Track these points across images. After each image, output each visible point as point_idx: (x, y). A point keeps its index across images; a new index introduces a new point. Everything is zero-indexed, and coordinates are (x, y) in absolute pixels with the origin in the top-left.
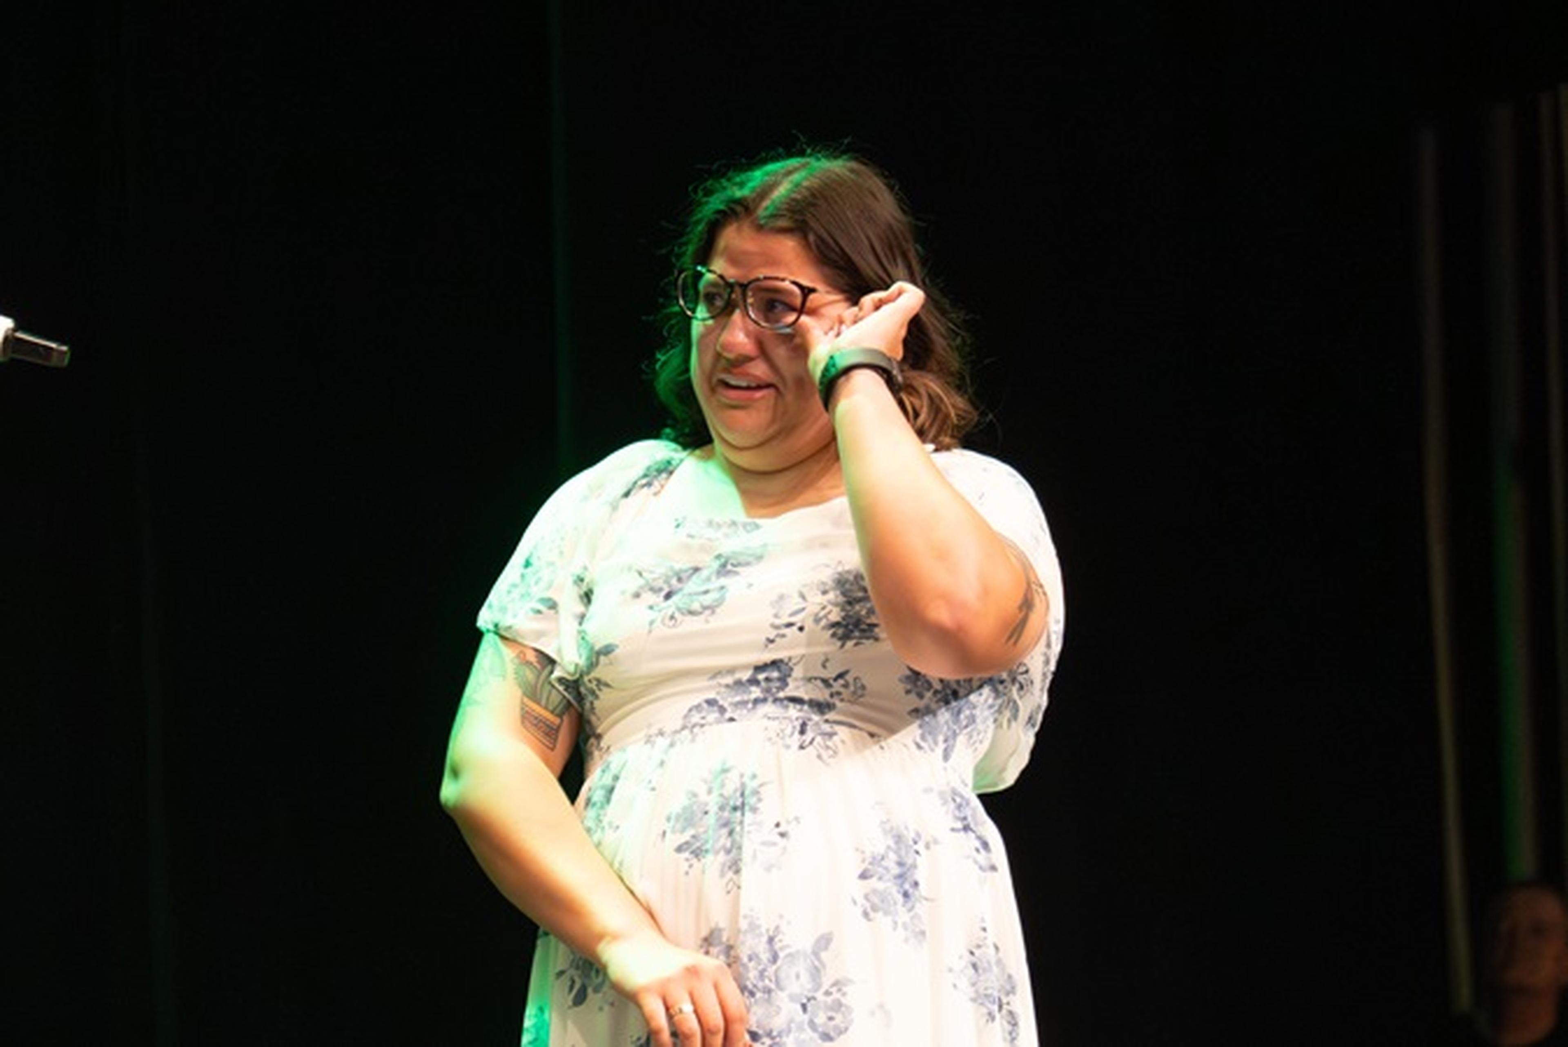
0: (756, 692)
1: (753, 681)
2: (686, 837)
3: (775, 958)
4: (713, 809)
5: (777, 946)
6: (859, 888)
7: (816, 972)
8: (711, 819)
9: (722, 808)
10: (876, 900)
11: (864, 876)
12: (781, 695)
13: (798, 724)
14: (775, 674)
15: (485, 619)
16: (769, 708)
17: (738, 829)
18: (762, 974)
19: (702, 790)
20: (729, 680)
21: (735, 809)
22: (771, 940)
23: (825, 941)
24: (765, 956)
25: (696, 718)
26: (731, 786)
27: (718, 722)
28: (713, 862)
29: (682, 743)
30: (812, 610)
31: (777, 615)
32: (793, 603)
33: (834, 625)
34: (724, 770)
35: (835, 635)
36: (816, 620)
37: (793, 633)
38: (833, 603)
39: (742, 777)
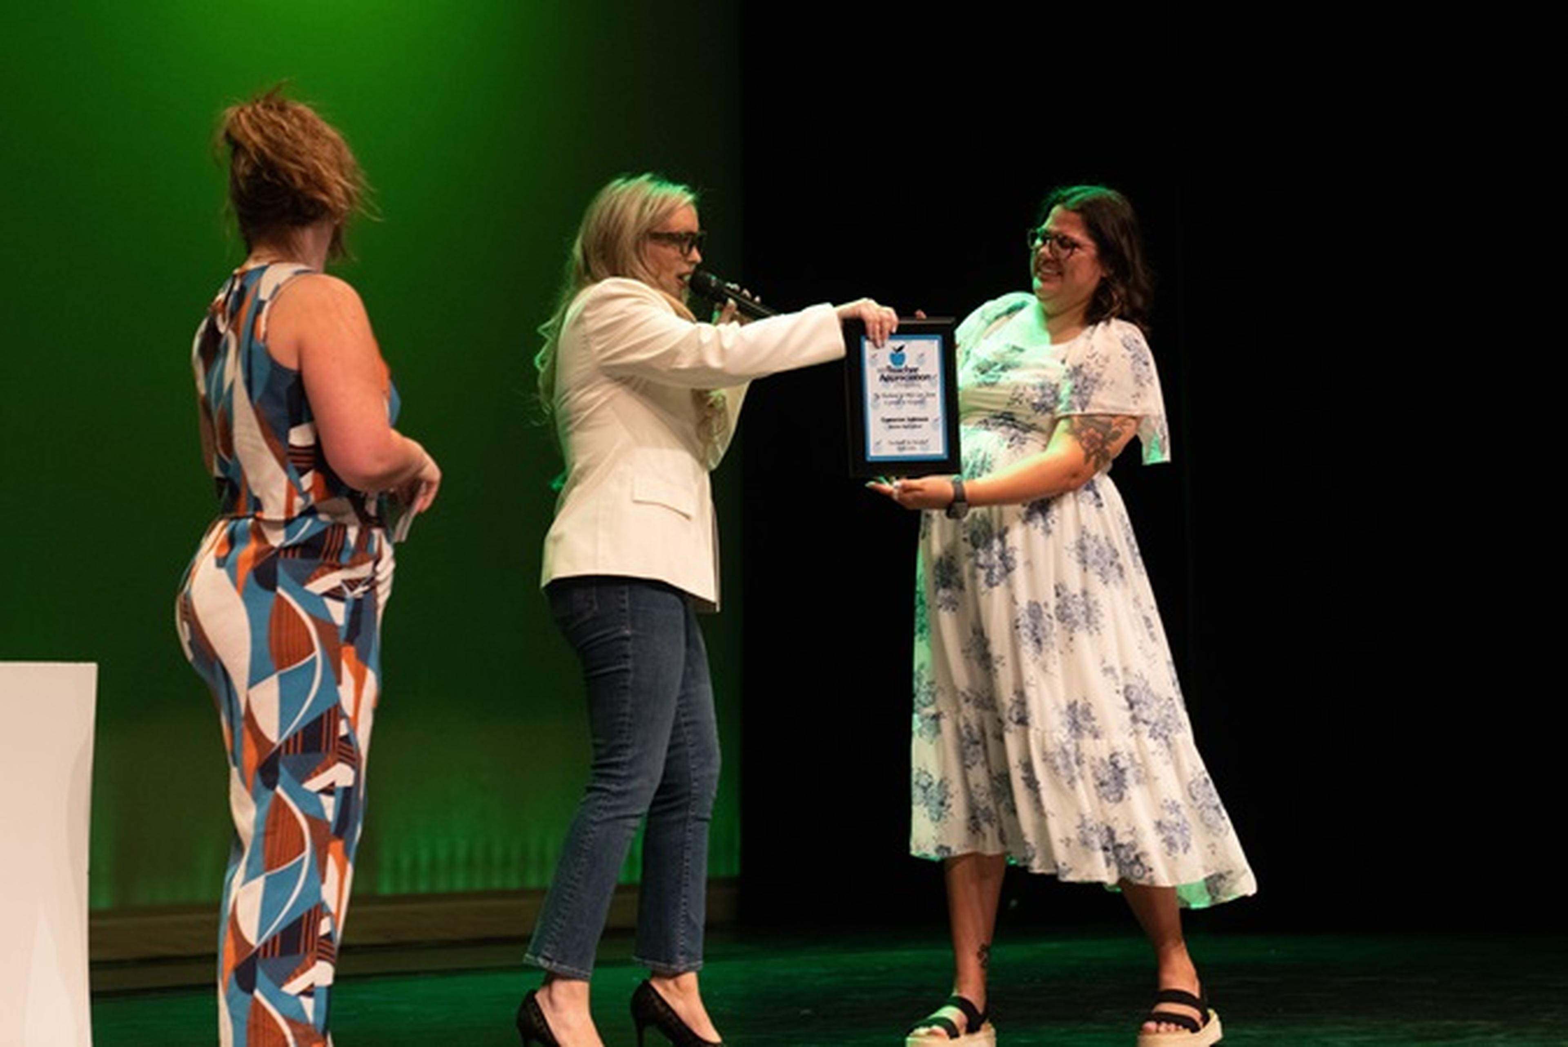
0: (1002, 421)
4: (970, 465)
8: (968, 470)
9: (973, 466)
13: (1011, 436)
16: (1004, 428)
19: (968, 456)
21: (978, 468)
25: (978, 426)
27: (984, 429)
30: (1027, 396)
31: (1013, 394)
32: (1021, 391)
33: (1034, 404)
34: (979, 450)
35: (1033, 408)
36: (1028, 400)
37: (1017, 403)
38: (1036, 395)
39: (985, 455)
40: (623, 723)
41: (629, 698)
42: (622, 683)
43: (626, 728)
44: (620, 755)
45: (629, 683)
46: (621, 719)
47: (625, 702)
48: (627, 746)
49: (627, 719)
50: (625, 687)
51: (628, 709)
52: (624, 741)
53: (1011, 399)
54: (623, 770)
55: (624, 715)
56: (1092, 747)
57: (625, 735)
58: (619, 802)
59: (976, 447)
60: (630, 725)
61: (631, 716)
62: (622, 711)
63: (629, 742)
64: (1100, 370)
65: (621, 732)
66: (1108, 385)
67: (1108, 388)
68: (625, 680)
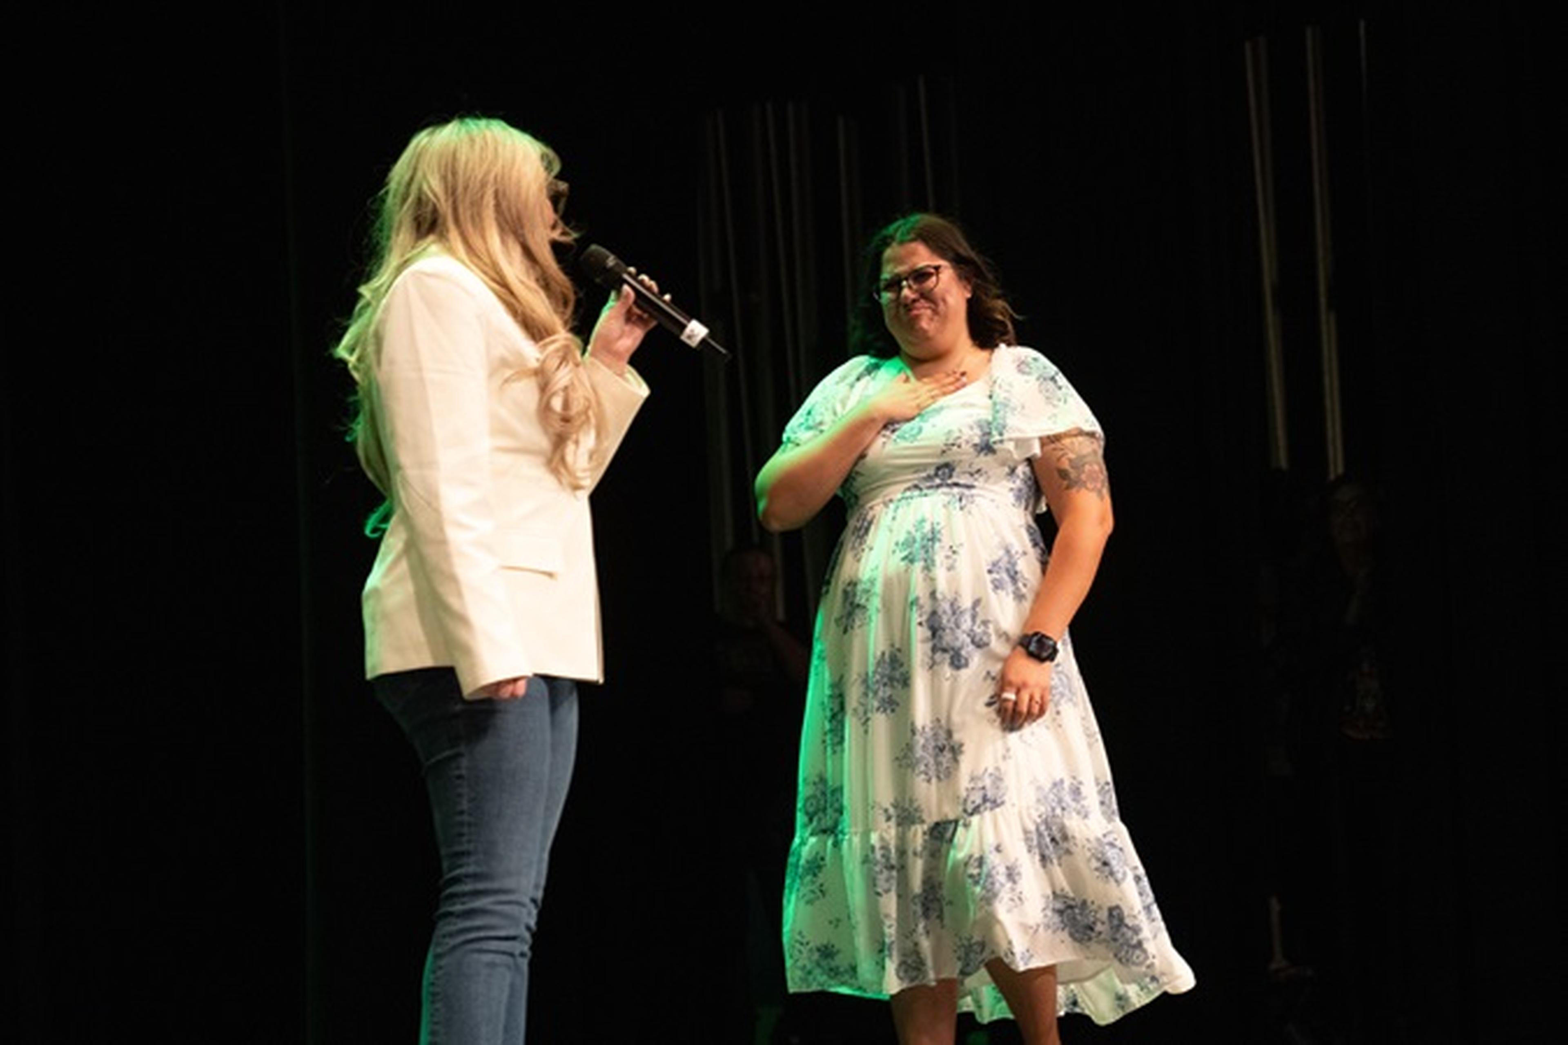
0: (938, 481)
1: (936, 475)
2: (905, 553)
3: (954, 613)
4: (918, 539)
5: (955, 607)
6: (988, 578)
7: (974, 618)
8: (917, 545)
9: (923, 539)
10: (997, 583)
11: (990, 572)
12: (949, 482)
13: (958, 497)
14: (947, 470)
15: (785, 437)
16: (945, 490)
17: (930, 550)
18: (949, 621)
19: (913, 530)
20: (924, 475)
21: (929, 540)
22: (952, 605)
23: (977, 603)
24: (949, 612)
25: (908, 494)
26: (927, 527)
27: (920, 496)
28: (919, 565)
29: (903, 507)
30: (965, 437)
31: (947, 440)
32: (957, 434)
33: (975, 445)
34: (923, 521)
35: (976, 450)
36: (967, 442)
37: (955, 448)
38: (976, 435)
39: (932, 524)
40: (461, 824)
41: (465, 790)
42: (457, 773)
43: (465, 830)
44: (461, 866)
45: (464, 772)
46: (458, 818)
47: (460, 795)
48: (467, 853)
49: (465, 818)
50: (460, 777)
51: (465, 805)
52: (465, 847)
53: (946, 445)
54: (466, 884)
55: (462, 813)
56: (1083, 828)
57: (465, 839)
58: (468, 924)
59: (919, 518)
60: (469, 825)
61: (470, 815)
62: (459, 808)
63: (471, 847)
64: (1006, 395)
65: (461, 835)
66: (1019, 409)
67: (1019, 413)
68: (458, 768)
